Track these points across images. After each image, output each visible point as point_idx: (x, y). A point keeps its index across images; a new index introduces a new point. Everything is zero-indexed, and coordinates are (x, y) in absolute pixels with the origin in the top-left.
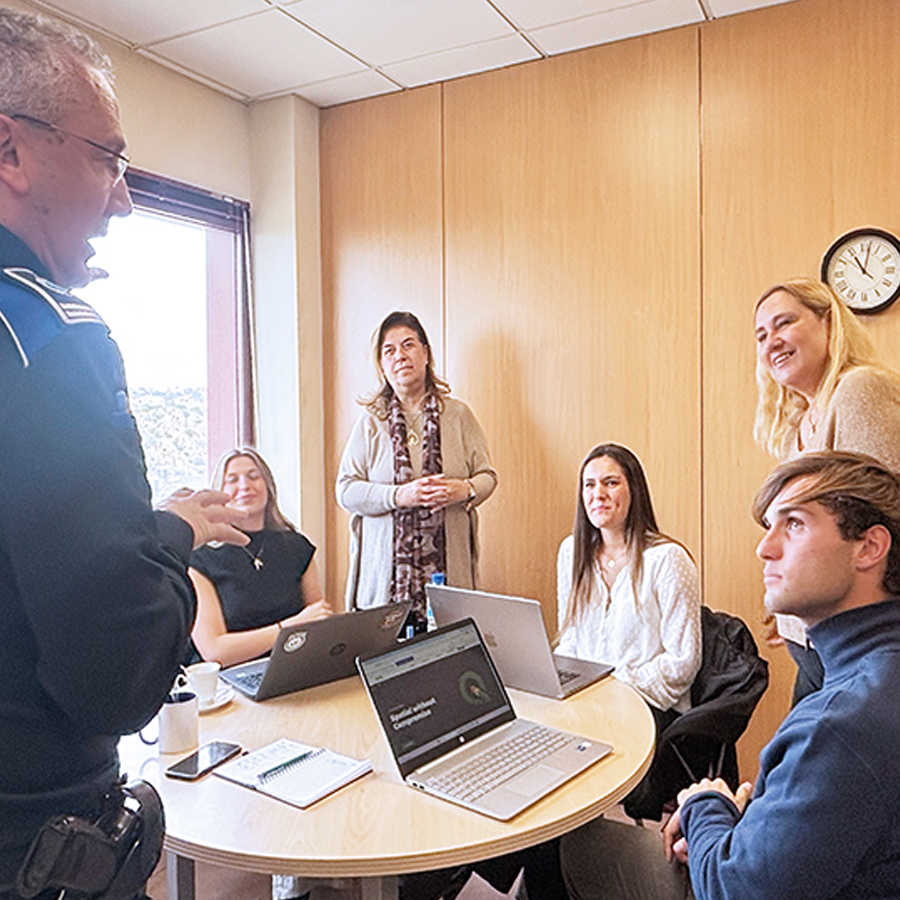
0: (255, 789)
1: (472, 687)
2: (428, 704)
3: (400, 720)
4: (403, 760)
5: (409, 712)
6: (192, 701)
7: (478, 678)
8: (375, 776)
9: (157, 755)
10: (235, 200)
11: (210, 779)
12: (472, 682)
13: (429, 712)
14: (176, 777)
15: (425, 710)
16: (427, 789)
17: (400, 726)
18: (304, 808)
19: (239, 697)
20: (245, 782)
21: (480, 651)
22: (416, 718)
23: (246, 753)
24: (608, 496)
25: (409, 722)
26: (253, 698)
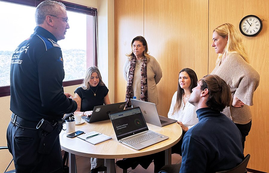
0: (85, 140)
1: (138, 122)
2: (126, 125)
3: (118, 128)
4: (118, 136)
5: (121, 126)
6: (74, 122)
7: (139, 120)
8: (112, 140)
9: (66, 133)
10: (93, 8)
11: (76, 138)
12: (137, 121)
13: (126, 127)
14: (69, 137)
15: (125, 126)
16: (123, 143)
17: (118, 129)
18: (95, 145)
19: (86, 122)
20: (83, 139)
21: (141, 114)
22: (122, 128)
23: (85, 133)
24: (184, 81)
25: (121, 128)
26: (88, 122)
